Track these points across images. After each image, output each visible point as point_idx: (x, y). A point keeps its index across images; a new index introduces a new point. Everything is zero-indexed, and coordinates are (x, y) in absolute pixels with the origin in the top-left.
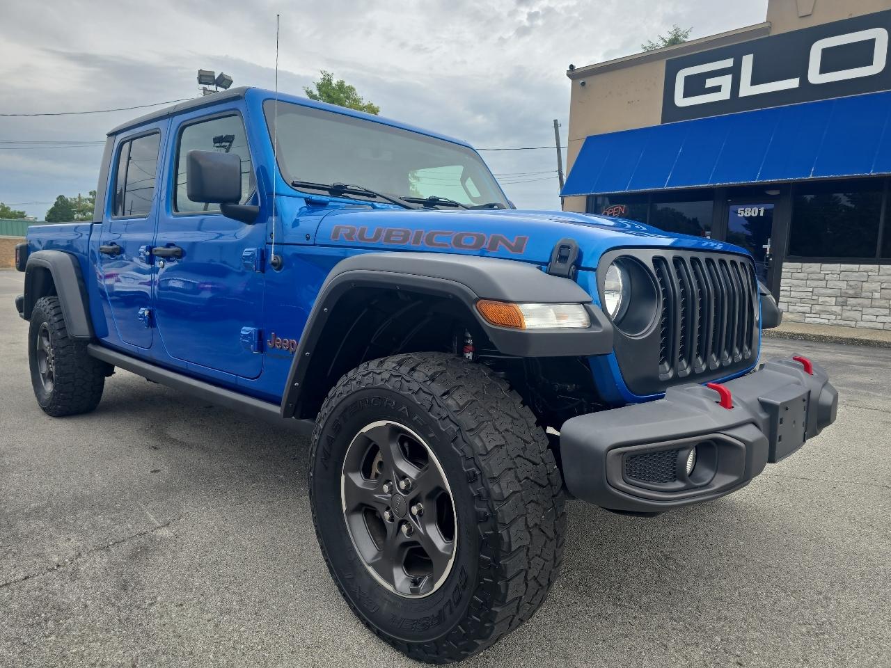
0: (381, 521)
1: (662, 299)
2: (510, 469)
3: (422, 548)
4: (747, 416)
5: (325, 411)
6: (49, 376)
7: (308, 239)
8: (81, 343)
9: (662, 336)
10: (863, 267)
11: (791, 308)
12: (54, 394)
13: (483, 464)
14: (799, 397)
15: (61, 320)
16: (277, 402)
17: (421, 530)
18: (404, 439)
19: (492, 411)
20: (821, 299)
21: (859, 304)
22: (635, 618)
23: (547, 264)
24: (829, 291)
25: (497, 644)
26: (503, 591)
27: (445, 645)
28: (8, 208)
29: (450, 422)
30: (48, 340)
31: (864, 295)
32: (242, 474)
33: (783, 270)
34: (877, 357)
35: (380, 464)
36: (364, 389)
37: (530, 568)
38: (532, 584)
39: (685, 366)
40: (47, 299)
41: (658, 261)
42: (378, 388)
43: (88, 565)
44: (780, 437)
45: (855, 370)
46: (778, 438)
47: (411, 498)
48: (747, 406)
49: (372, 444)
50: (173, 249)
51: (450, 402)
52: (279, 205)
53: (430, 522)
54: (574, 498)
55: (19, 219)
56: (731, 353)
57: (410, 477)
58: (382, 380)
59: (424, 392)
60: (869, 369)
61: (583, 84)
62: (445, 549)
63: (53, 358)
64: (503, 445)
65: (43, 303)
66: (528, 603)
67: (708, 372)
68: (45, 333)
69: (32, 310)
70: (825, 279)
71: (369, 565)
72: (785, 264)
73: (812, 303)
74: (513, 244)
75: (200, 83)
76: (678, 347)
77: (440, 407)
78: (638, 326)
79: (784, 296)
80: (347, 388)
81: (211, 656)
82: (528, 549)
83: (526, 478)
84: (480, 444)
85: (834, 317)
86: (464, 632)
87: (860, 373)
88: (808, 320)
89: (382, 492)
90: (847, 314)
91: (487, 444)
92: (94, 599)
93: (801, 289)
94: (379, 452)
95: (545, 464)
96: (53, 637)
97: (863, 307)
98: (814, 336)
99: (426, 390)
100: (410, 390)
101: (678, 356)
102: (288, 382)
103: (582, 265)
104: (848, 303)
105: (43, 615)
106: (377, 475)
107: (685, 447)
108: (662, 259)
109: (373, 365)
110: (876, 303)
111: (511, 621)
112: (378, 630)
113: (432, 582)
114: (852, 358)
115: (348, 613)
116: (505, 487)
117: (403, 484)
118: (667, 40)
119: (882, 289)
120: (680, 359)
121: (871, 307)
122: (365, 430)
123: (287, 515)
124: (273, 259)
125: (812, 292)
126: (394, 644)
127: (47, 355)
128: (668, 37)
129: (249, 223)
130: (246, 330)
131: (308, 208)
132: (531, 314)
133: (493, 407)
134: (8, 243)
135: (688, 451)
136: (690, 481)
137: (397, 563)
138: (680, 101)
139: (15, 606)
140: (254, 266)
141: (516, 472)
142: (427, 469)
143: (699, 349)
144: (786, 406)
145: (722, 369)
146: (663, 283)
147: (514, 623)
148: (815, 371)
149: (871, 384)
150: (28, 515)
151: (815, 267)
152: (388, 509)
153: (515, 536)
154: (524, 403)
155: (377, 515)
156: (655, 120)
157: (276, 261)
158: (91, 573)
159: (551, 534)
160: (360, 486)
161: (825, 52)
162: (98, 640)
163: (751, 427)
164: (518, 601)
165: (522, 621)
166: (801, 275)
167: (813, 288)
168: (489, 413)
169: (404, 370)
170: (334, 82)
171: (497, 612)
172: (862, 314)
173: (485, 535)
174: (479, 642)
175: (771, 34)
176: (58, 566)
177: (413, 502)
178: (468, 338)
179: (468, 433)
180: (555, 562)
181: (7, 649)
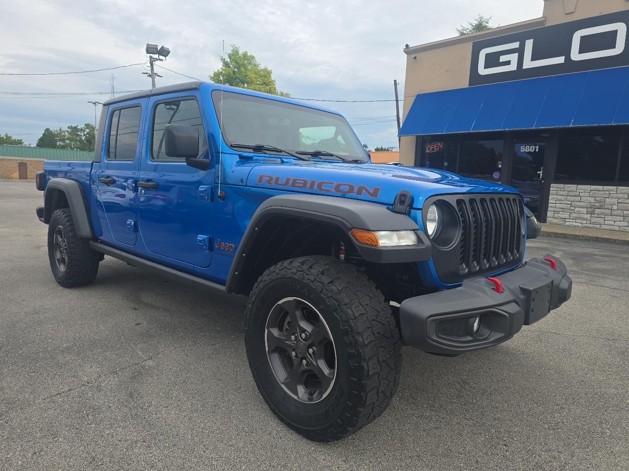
0: (289, 357)
1: (462, 225)
2: (368, 328)
3: (315, 374)
4: (511, 298)
5: (255, 290)
6: (62, 261)
7: (242, 182)
8: (85, 240)
9: (461, 247)
10: (606, 188)
11: (556, 215)
12: (66, 272)
13: (353, 325)
14: (546, 285)
15: (71, 225)
16: (223, 284)
17: (315, 363)
18: (305, 308)
19: (358, 293)
20: (577, 209)
21: (603, 213)
22: (443, 418)
23: (392, 205)
24: (582, 204)
25: (360, 431)
26: (364, 399)
27: (329, 431)
28: (10, 137)
29: (333, 299)
30: (62, 237)
31: (606, 207)
32: (194, 327)
33: (551, 189)
34: (613, 250)
35: (289, 322)
36: (280, 278)
37: (380, 386)
38: (381, 395)
39: (476, 265)
40: (61, 211)
41: (459, 202)
42: (289, 278)
43: (106, 382)
44: (533, 310)
45: (597, 260)
46: (531, 311)
47: (308, 344)
48: (512, 292)
49: (285, 311)
50: (151, 183)
51: (333, 287)
52: (223, 160)
53: (320, 358)
54: (407, 345)
55: (19, 145)
56: (506, 256)
57: (308, 332)
58: (291, 273)
59: (318, 281)
60: (607, 259)
61: (415, 58)
62: (329, 374)
63: (65, 249)
64: (365, 314)
65: (58, 213)
66: (379, 406)
67: (491, 268)
68: (60, 232)
69: (50, 218)
70: (579, 196)
71: (282, 384)
72: (552, 185)
73: (571, 211)
74: (372, 192)
75: (148, 53)
76: (472, 254)
77: (327, 290)
78: (447, 242)
79: (551, 207)
80: (270, 277)
81: (189, 437)
82: (379, 375)
83: (378, 333)
84: (351, 313)
85: (585, 222)
86: (341, 423)
87: (600, 262)
88: (567, 223)
89: (291, 340)
90: (594, 220)
91: (355, 313)
92: (114, 403)
93: (563, 202)
94: (289, 316)
95: (389, 325)
96: (93, 425)
97: (605, 215)
98: (571, 235)
99: (318, 280)
100: (309, 279)
101: (471, 259)
102: (230, 271)
103: (414, 207)
104: (596, 212)
105: (85, 412)
106: (287, 329)
107: (474, 316)
108: (463, 200)
109: (286, 263)
110: (615, 213)
111: (369, 417)
112: (288, 423)
113: (321, 394)
114: (596, 251)
115: (269, 413)
116: (365, 338)
117: (303, 335)
118: (474, 25)
119: (618, 203)
120: (473, 261)
121: (611, 215)
122: (280, 302)
123: (225, 353)
124: (219, 193)
125: (571, 204)
126: (298, 431)
127: (60, 247)
128: (475, 23)
129: (203, 169)
130: (201, 237)
131: (240, 161)
132: (383, 237)
133: (358, 291)
134: (11, 162)
135: (474, 319)
136: (476, 336)
137: (300, 383)
138: (482, 71)
139: (67, 407)
140: (207, 197)
141: (372, 330)
142: (319, 326)
143: (485, 254)
144: (536, 291)
145: (499, 266)
146: (463, 215)
147: (370, 418)
148: (558, 267)
149: (606, 270)
150: (63, 351)
151: (573, 187)
152: (294, 350)
153: (371, 367)
154: (376, 288)
155: (287, 353)
156: (465, 83)
157: (222, 195)
158: (109, 387)
159: (393, 366)
160: (277, 336)
161: (583, 39)
162: (120, 427)
163: (514, 304)
164: (372, 405)
165: (375, 417)
166: (563, 193)
167: (572, 201)
168: (356, 294)
169: (305, 267)
170: (241, 53)
171: (360, 411)
172: (605, 220)
173: (354, 366)
174: (349, 429)
175: (546, 26)
176: (88, 383)
177: (310, 346)
178: (342, 245)
179: (344, 307)
180: (395, 382)
181: (68, 431)
